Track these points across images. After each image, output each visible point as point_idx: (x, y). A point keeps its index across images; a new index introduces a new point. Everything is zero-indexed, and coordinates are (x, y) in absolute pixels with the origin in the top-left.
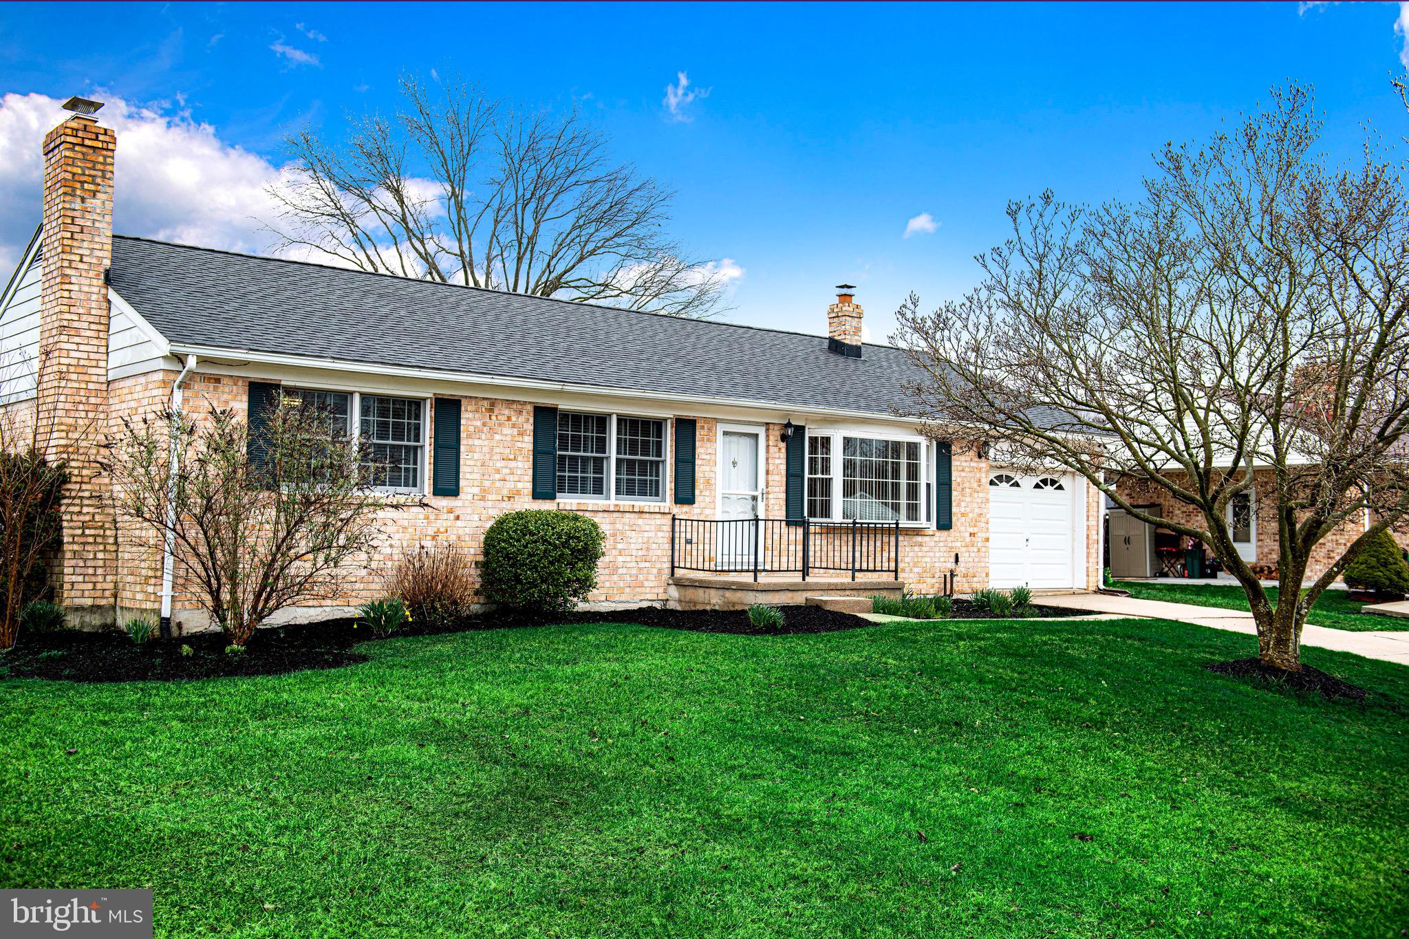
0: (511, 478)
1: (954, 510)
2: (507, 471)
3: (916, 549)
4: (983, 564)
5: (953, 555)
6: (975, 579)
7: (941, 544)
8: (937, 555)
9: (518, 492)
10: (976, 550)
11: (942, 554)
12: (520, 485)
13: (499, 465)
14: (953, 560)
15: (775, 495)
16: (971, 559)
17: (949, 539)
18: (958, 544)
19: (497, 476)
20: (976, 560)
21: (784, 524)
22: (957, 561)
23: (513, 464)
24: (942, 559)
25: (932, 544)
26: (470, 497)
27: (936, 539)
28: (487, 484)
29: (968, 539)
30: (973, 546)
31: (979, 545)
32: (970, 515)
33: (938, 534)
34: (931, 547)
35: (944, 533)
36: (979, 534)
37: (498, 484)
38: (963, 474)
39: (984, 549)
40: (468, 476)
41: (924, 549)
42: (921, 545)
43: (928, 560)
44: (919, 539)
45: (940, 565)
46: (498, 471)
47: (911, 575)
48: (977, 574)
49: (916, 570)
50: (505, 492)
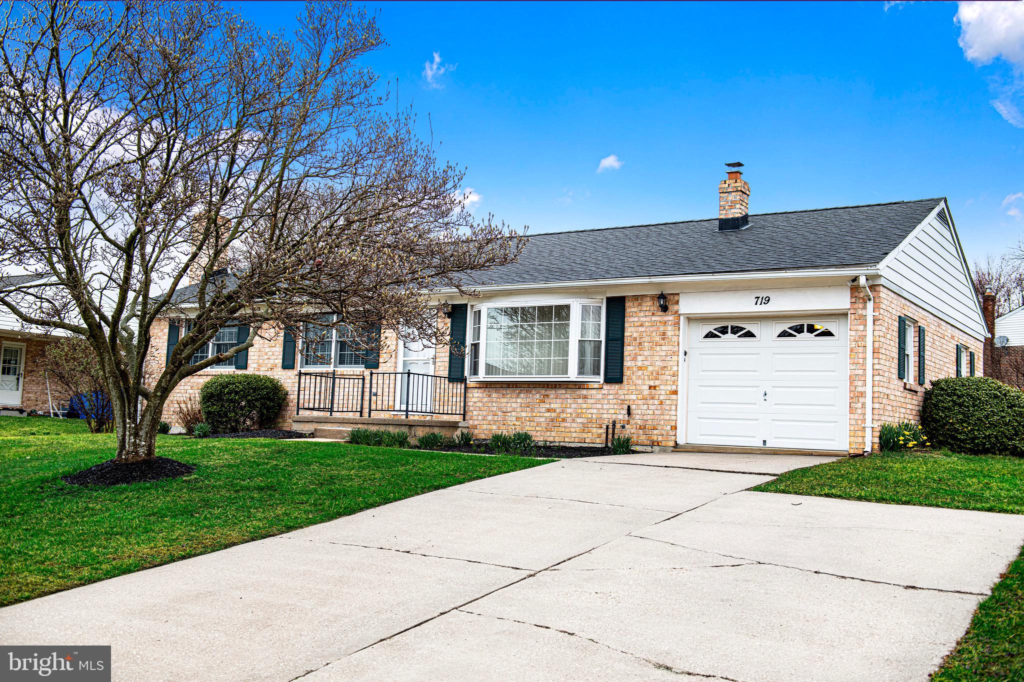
0: (273, 357)
1: (627, 363)
2: (271, 353)
3: (580, 401)
4: (667, 417)
5: (626, 407)
6: (655, 432)
7: (611, 397)
8: (605, 407)
9: (276, 366)
10: (656, 402)
11: (612, 406)
12: (277, 361)
13: (267, 350)
14: (625, 412)
15: (441, 359)
16: (651, 412)
17: (620, 392)
18: (634, 397)
19: (266, 357)
20: (657, 412)
21: (447, 380)
22: (629, 413)
23: (274, 349)
24: (612, 411)
25: (600, 396)
26: (252, 369)
27: (603, 392)
28: (261, 361)
29: (646, 392)
30: (653, 398)
31: (662, 398)
32: (650, 368)
33: (606, 387)
34: (599, 400)
35: (616, 387)
36: (662, 387)
37: (266, 361)
38: (641, 329)
39: (668, 402)
40: (252, 358)
41: (589, 401)
42: (585, 397)
43: (595, 411)
44: (584, 392)
45: (609, 416)
46: (266, 354)
47: (574, 425)
48: (659, 427)
49: (579, 420)
50: (269, 366)
